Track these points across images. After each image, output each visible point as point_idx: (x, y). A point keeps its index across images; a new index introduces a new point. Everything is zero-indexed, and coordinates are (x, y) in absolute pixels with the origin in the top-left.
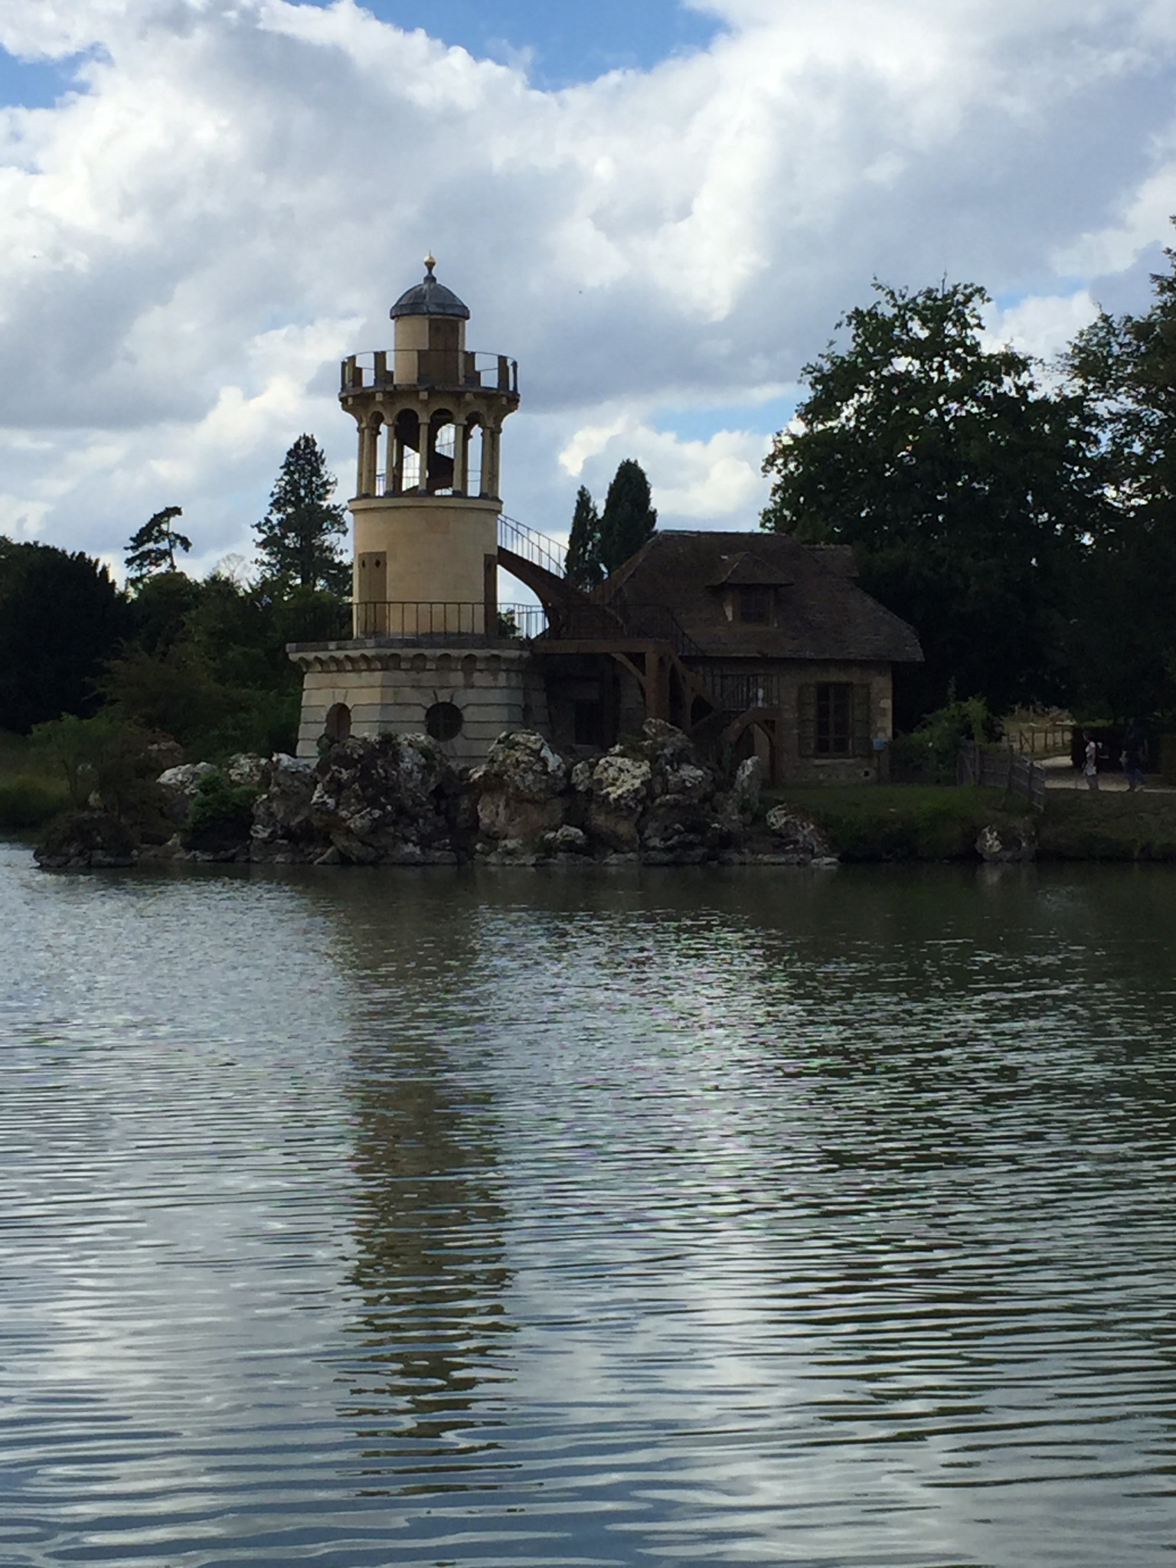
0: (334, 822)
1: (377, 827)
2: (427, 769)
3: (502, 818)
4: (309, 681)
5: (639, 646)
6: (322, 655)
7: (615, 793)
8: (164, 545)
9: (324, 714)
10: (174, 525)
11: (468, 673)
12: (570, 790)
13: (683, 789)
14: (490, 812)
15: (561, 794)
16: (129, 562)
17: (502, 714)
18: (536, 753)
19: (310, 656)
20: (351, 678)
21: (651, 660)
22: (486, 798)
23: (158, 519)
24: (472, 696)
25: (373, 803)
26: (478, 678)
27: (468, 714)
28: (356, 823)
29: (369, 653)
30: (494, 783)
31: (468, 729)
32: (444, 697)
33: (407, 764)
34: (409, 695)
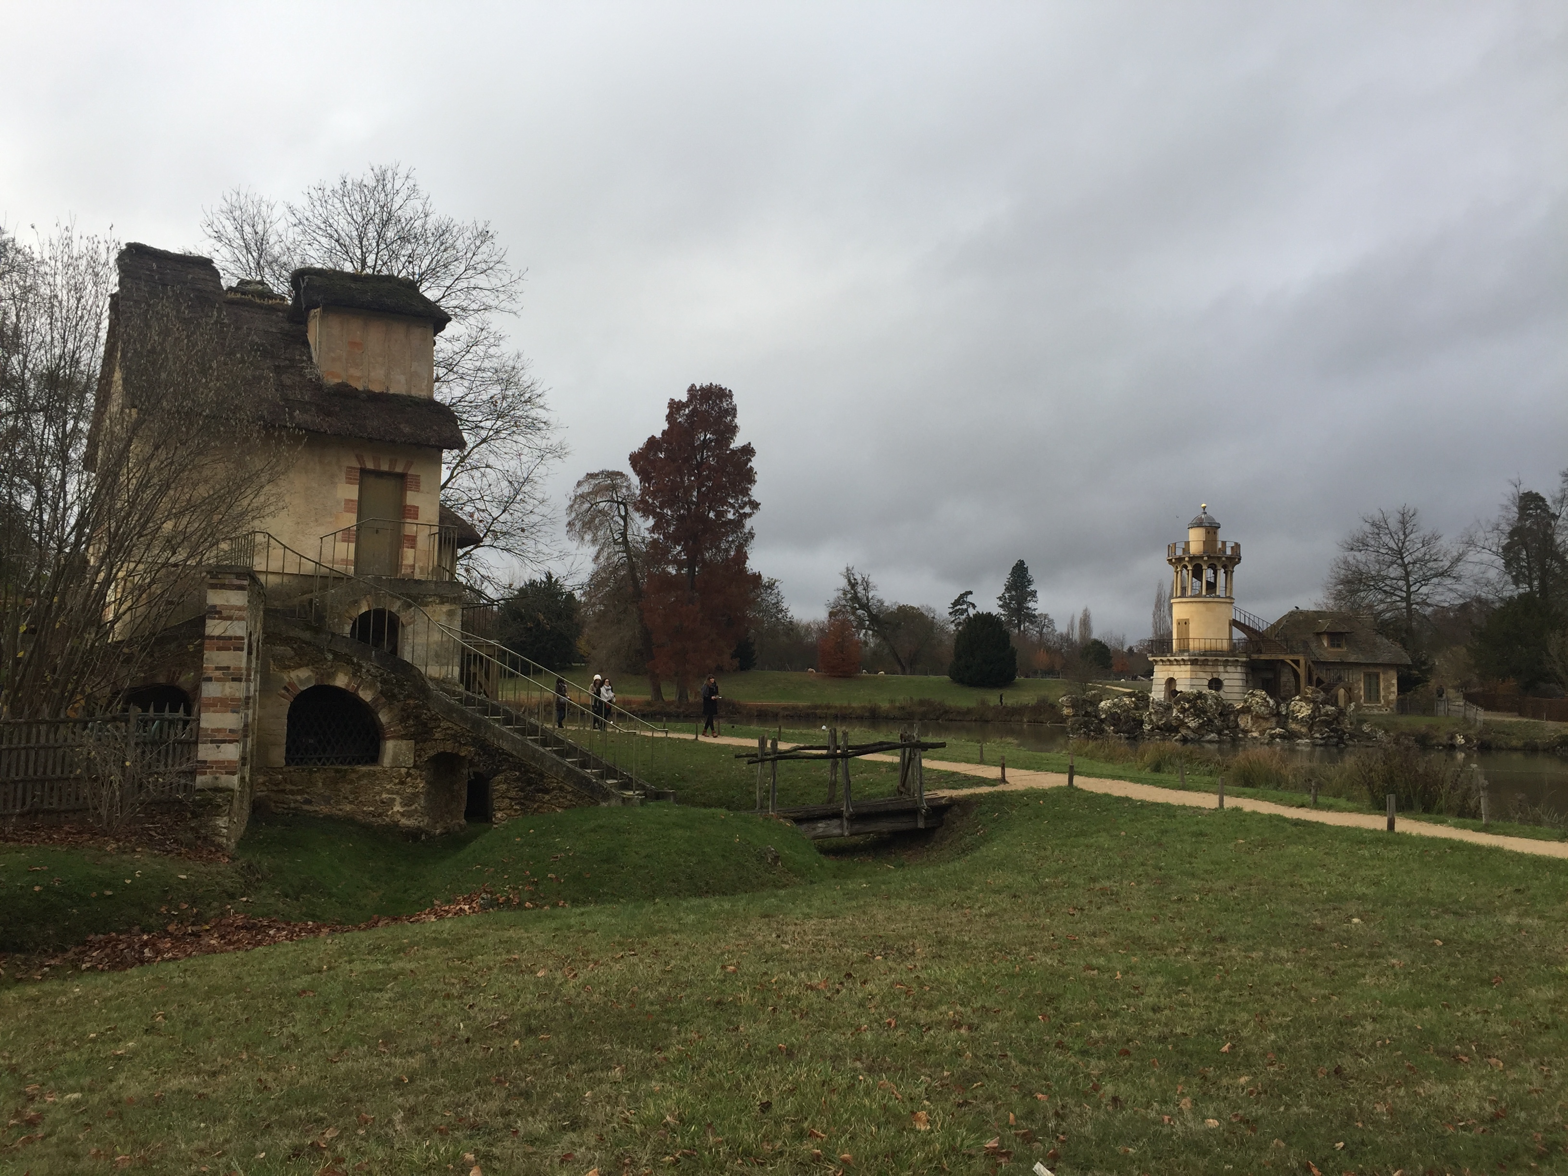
0: (1182, 724)
1: (1201, 726)
2: (1217, 704)
3: (1250, 724)
4: (1156, 668)
5: (1296, 657)
6: (1164, 659)
7: (1300, 716)
8: (965, 607)
9: (1164, 681)
10: (970, 599)
11: (1225, 666)
12: (1278, 714)
13: (1326, 715)
14: (1245, 722)
15: (1274, 716)
16: (950, 614)
17: (1240, 683)
18: (1265, 699)
19: (1158, 659)
20: (1175, 668)
21: (1302, 662)
22: (1241, 715)
23: (962, 596)
24: (1226, 676)
25: (1198, 716)
26: (1229, 669)
27: (1225, 683)
28: (1192, 724)
29: (1186, 658)
30: (1246, 710)
31: (1225, 689)
32: (1215, 676)
33: (1209, 702)
34: (1202, 675)
